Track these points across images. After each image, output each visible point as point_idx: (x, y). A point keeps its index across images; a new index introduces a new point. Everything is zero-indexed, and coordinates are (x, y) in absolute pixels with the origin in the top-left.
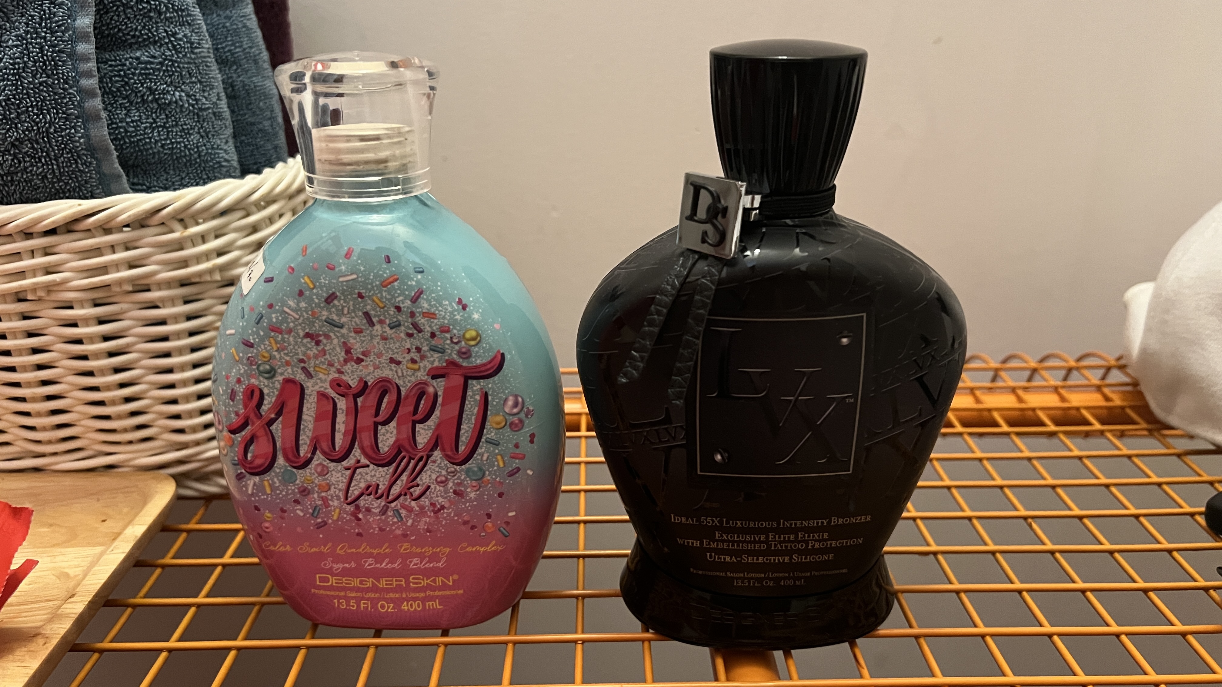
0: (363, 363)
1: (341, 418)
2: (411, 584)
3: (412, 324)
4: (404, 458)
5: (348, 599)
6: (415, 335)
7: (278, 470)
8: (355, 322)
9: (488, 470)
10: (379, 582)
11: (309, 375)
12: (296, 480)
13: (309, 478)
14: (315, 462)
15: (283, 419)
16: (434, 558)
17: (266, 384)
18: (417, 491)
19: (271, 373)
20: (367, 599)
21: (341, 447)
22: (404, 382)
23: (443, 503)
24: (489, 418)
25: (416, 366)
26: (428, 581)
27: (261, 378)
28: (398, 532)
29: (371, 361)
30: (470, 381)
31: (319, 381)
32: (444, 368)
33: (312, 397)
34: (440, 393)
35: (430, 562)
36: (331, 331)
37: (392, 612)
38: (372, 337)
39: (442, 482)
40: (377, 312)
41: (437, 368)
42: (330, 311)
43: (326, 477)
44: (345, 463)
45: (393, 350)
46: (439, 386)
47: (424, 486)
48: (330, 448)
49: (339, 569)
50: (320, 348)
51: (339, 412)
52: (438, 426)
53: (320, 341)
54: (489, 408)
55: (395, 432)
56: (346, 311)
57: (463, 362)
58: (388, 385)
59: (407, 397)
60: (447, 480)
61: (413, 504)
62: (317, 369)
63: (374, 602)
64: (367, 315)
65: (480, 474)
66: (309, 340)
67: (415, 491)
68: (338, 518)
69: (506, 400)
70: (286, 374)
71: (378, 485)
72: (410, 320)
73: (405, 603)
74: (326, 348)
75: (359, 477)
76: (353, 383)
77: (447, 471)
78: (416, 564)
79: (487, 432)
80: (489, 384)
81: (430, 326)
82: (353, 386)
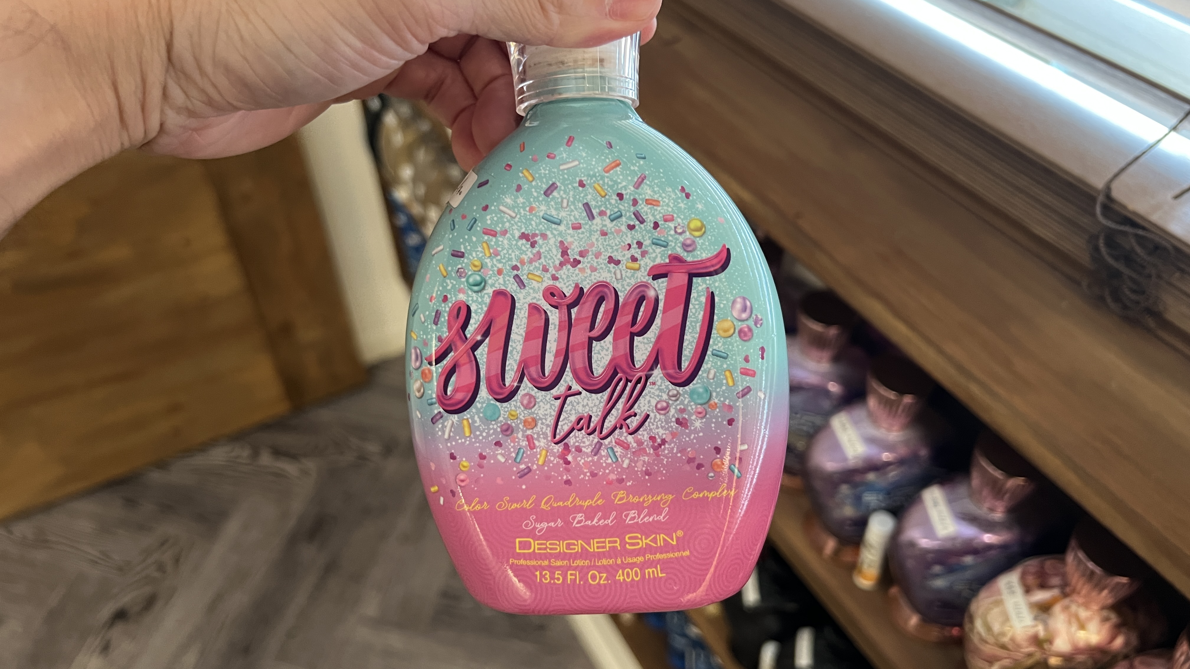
0: (579, 266)
1: (553, 334)
2: (627, 546)
3: (634, 214)
4: (620, 380)
5: (552, 570)
6: (637, 227)
7: (479, 405)
8: (574, 216)
9: (716, 391)
10: (589, 544)
11: (521, 284)
12: (499, 416)
13: (513, 413)
14: (521, 392)
15: (490, 341)
16: (655, 508)
17: (475, 299)
18: (633, 422)
19: (481, 285)
20: (575, 568)
21: (551, 371)
22: (623, 286)
23: (664, 436)
24: (716, 324)
25: (635, 265)
26: (648, 541)
27: (470, 293)
28: (613, 477)
29: (588, 262)
30: (695, 280)
31: (531, 291)
32: (666, 265)
33: (523, 312)
34: (662, 297)
35: (649, 515)
36: (548, 229)
37: (604, 585)
38: (591, 232)
39: (663, 409)
40: (597, 202)
41: (660, 266)
42: (548, 205)
43: (533, 410)
44: (555, 391)
45: (612, 248)
46: (660, 287)
47: (643, 415)
48: (538, 373)
49: (542, 529)
50: (535, 250)
51: (551, 327)
52: (659, 338)
53: (535, 242)
54: (716, 311)
55: (611, 349)
56: (565, 205)
57: (688, 256)
58: (606, 290)
59: (624, 304)
60: (668, 406)
61: (630, 438)
62: (530, 276)
63: (583, 571)
64: (587, 206)
65: (706, 397)
66: (524, 241)
67: (632, 422)
68: (545, 461)
69: (734, 302)
70: (497, 285)
71: (591, 417)
72: (632, 209)
73: (620, 572)
74: (541, 251)
75: (570, 407)
76: (568, 291)
77: (668, 394)
78: (633, 518)
79: (714, 342)
80: (715, 283)
81: (653, 215)
82: (567, 295)
